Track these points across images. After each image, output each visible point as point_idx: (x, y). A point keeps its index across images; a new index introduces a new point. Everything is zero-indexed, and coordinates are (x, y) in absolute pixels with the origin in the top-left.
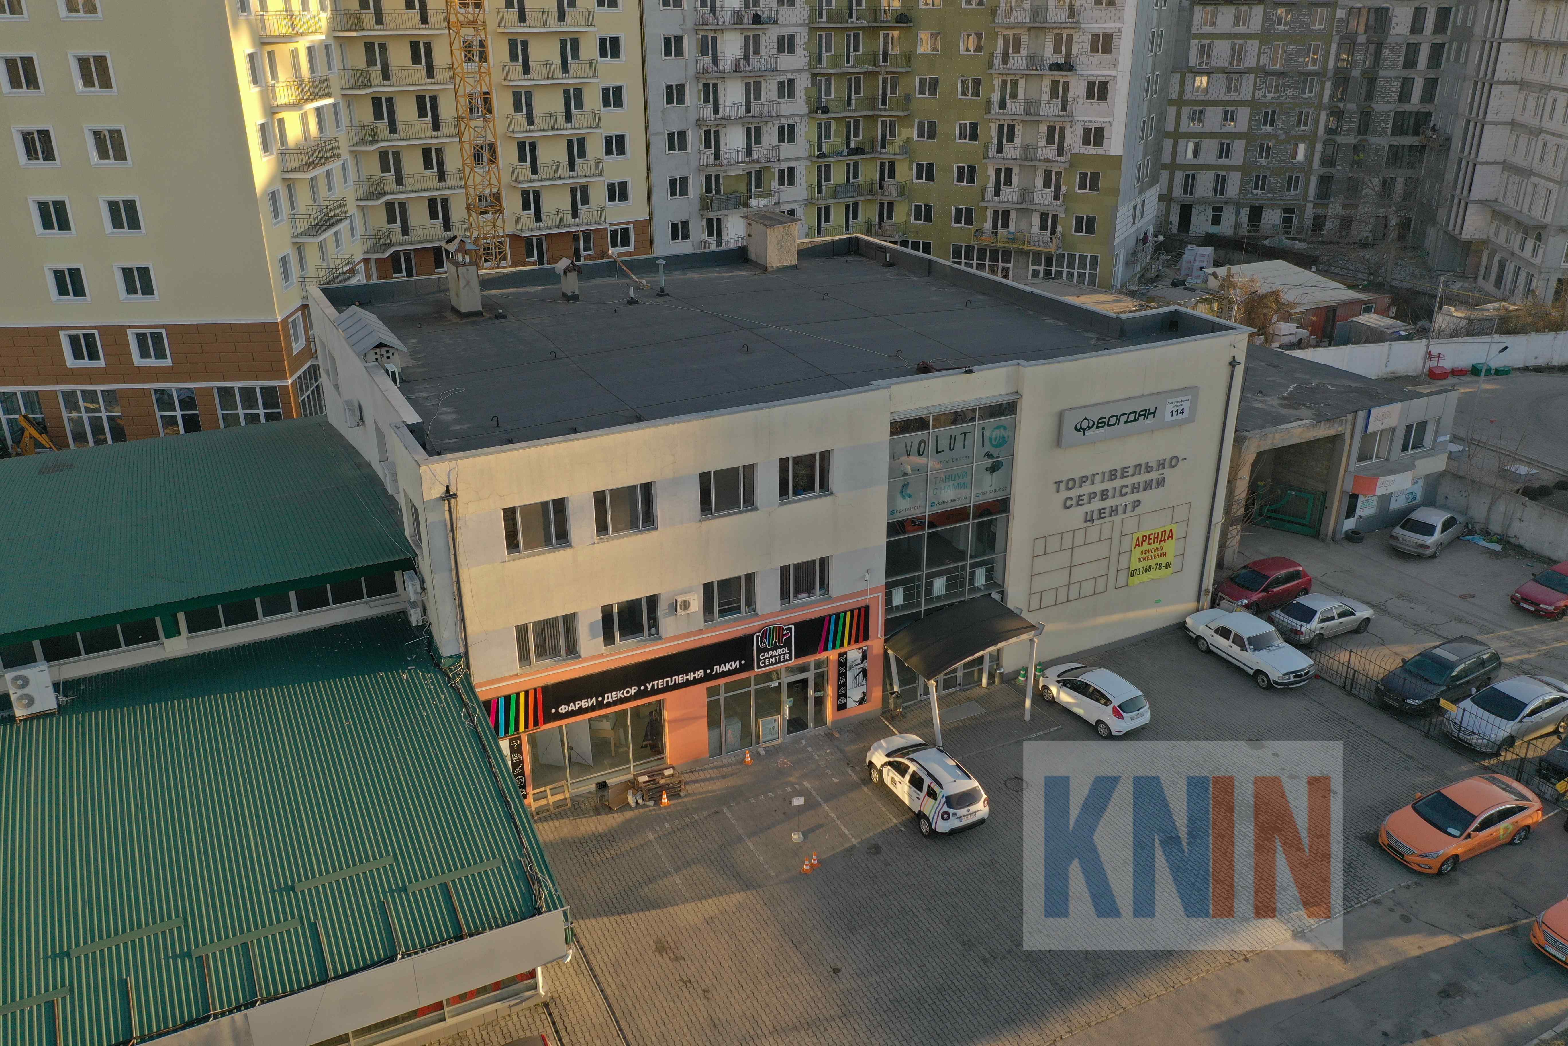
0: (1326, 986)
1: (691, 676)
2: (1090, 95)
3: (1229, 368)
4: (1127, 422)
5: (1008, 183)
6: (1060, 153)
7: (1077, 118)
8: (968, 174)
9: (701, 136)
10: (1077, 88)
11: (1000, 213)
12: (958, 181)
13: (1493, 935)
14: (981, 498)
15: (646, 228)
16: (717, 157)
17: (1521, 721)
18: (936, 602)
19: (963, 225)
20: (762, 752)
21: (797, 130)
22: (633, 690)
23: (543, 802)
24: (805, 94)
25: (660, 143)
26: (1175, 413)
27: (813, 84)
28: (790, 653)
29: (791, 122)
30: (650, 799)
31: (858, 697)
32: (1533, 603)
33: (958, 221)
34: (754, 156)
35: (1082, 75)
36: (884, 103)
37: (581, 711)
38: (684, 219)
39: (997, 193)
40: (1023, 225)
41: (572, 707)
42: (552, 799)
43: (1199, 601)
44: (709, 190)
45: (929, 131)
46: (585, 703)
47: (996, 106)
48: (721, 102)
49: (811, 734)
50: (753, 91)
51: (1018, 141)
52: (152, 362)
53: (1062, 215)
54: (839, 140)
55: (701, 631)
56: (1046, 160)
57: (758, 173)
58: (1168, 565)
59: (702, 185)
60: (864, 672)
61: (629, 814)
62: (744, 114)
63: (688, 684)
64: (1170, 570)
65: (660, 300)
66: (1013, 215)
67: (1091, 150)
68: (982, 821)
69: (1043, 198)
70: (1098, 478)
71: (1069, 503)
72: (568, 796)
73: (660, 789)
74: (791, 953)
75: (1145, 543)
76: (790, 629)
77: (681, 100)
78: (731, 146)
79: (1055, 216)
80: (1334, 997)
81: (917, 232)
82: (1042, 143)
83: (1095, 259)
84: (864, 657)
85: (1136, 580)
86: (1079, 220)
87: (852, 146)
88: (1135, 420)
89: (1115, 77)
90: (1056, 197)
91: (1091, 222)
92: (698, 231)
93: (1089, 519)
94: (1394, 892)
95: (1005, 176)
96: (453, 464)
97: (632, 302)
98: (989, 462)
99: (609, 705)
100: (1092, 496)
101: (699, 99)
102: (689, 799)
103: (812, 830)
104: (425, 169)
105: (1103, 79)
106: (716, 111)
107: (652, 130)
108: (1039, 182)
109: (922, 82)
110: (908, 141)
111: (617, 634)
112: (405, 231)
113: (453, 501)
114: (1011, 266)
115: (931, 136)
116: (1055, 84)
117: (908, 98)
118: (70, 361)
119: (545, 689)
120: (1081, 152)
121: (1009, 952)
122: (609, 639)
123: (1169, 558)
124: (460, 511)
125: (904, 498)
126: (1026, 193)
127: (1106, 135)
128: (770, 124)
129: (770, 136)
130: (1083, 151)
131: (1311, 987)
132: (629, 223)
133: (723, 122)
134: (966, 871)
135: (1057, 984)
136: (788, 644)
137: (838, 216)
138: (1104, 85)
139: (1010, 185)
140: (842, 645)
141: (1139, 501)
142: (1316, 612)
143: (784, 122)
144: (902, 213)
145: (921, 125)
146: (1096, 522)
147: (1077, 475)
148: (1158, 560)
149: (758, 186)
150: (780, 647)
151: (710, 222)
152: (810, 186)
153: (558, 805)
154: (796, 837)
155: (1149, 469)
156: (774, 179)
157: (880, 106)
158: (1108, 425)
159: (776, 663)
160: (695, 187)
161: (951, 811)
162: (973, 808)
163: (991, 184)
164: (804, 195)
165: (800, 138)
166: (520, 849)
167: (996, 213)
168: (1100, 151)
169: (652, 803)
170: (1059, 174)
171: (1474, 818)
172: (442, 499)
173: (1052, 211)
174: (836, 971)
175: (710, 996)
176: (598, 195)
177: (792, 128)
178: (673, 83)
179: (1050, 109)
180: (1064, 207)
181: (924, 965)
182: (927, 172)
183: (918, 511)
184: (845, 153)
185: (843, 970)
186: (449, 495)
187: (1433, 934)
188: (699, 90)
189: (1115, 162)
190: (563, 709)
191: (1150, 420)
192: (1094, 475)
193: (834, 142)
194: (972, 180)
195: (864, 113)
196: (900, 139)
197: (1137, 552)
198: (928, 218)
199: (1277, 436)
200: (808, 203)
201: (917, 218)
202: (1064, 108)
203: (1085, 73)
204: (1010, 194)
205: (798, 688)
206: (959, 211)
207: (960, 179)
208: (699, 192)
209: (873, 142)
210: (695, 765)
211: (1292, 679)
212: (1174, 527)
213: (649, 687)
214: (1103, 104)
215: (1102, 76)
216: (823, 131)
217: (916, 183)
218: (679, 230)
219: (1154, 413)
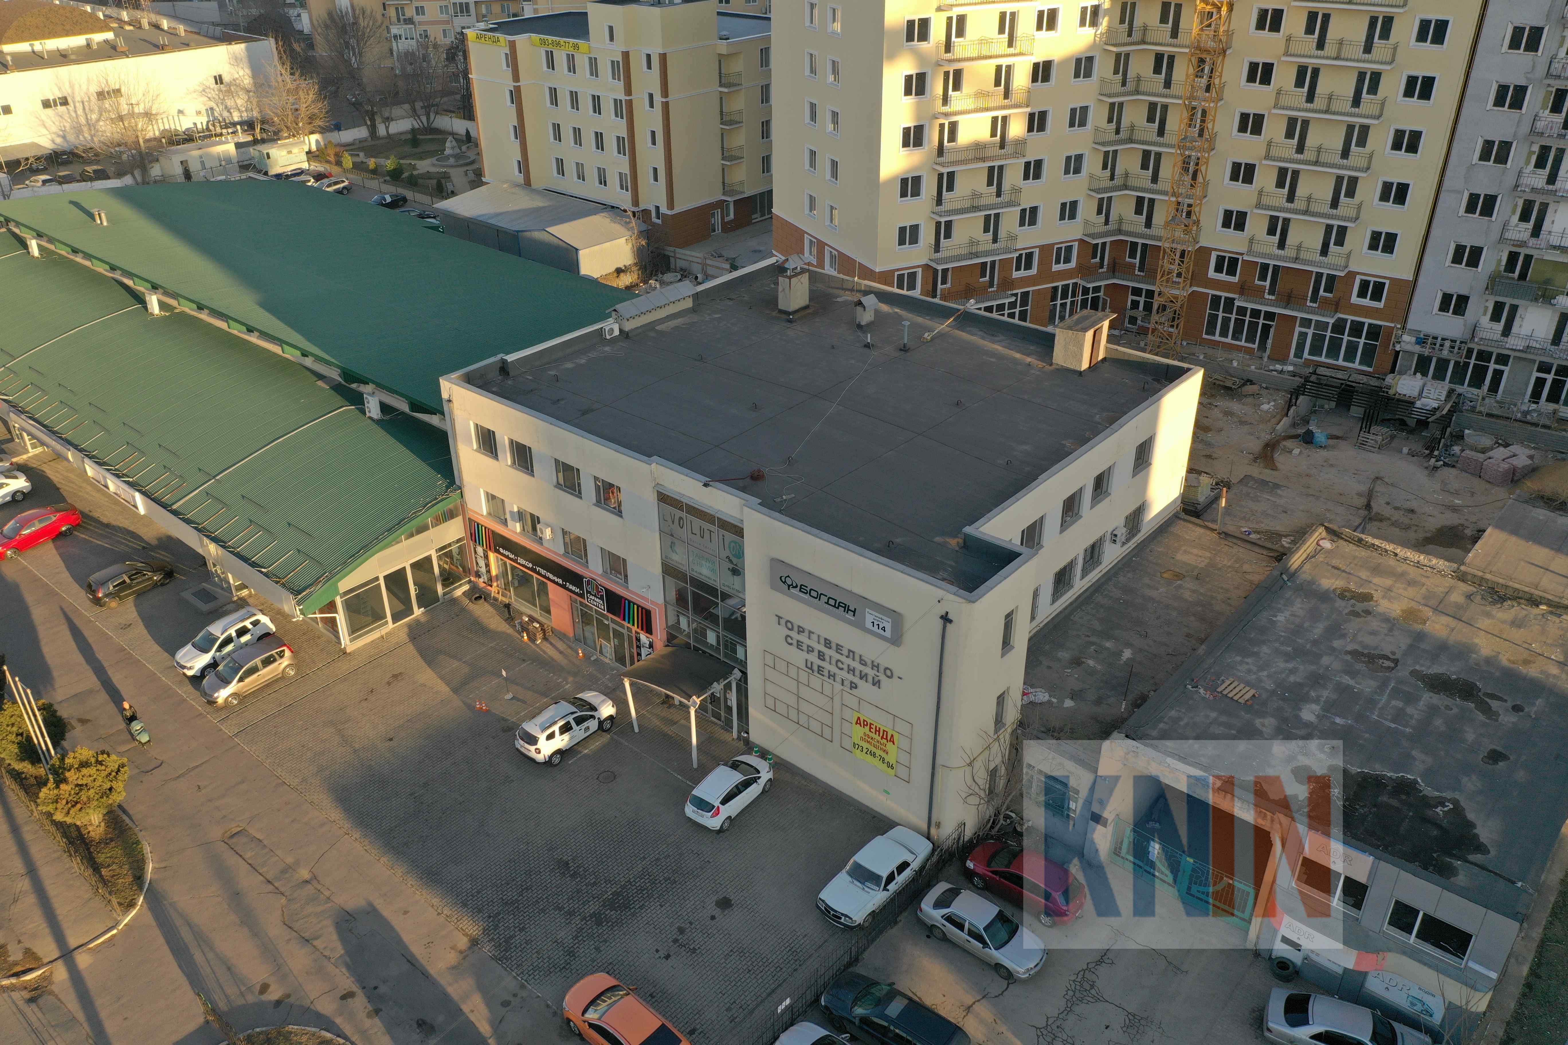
1: (557, 580)
3: (941, 621)
4: (828, 603)
9: (1516, 205)
15: (1405, 288)
16: (1535, 234)
22: (530, 565)
25: (1455, 203)
26: (876, 626)
28: (604, 607)
37: (508, 557)
38: (1463, 292)
41: (505, 552)
43: (929, 827)
44: (1511, 269)
46: (511, 555)
48: (1562, 172)
55: (559, 555)
58: (890, 765)
59: (1501, 261)
61: (510, 631)
63: (554, 582)
64: (894, 772)
70: (814, 637)
71: (789, 640)
74: (402, 721)
75: (867, 729)
76: (602, 589)
77: (1502, 160)
78: (1557, 228)
84: (651, 646)
85: (860, 755)
88: (834, 606)
92: (1479, 311)
93: (809, 667)
97: (866, 345)
98: (729, 565)
99: (520, 564)
100: (810, 649)
101: (1528, 162)
104: (1181, 173)
106: (1552, 180)
107: (1447, 185)
112: (1149, 224)
113: (452, 404)
119: (497, 534)
122: (522, 526)
123: (892, 760)
124: (455, 411)
125: (672, 552)
132: (1385, 278)
140: (634, 625)
141: (856, 685)
146: (816, 674)
147: (793, 621)
148: (881, 753)
150: (599, 598)
151: (1499, 306)
155: (863, 662)
158: (810, 595)
159: (597, 607)
160: (1491, 262)
174: (391, 740)
176: (1358, 240)
183: (683, 568)
186: (450, 400)
188: (1531, 153)
190: (502, 550)
191: (849, 616)
192: (810, 632)
197: (861, 731)
208: (1494, 269)
210: (563, 636)
212: (897, 736)
213: (537, 569)
218: (1453, 303)
219: (854, 613)
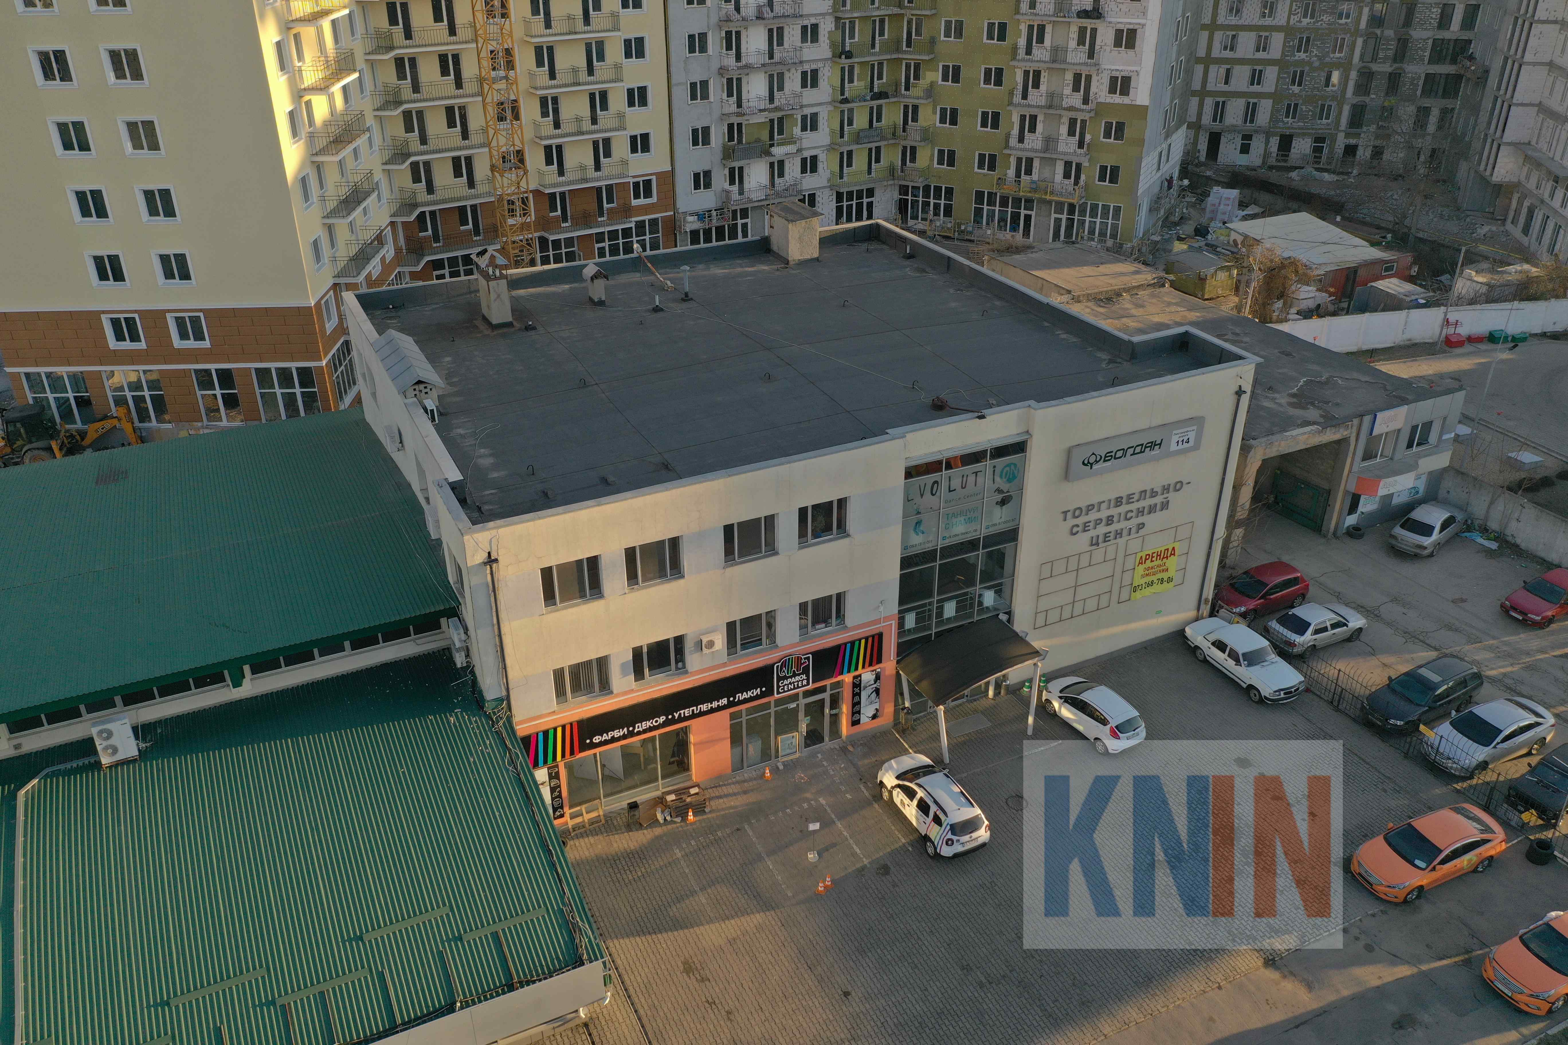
0: (1290, 1015)
1: (715, 704)
2: (1118, 43)
3: (1236, 397)
4: (1134, 454)
5: (1033, 129)
6: (1086, 101)
7: (1103, 67)
8: (992, 120)
9: (723, 84)
10: (1105, 36)
11: (1024, 160)
12: (982, 126)
13: (1447, 966)
14: (991, 529)
15: (668, 179)
16: (739, 105)
17: (1495, 747)
18: (946, 624)
19: (985, 171)
20: (781, 767)
21: (820, 74)
22: (662, 719)
23: (578, 820)
24: (829, 38)
25: (682, 94)
26: (1180, 443)
27: (837, 28)
28: (808, 680)
29: (814, 67)
30: (677, 816)
31: (871, 713)
32: (1521, 613)
33: (981, 166)
34: (777, 103)
35: (1110, 23)
36: (909, 45)
37: (613, 740)
38: (706, 168)
39: (1021, 139)
40: (1047, 174)
41: (605, 737)
42: (587, 817)
43: (1198, 610)
44: (731, 138)
45: (954, 74)
46: (617, 733)
47: (1022, 52)
48: (743, 50)
49: (827, 747)
50: (776, 36)
51: (1043, 87)
52: (191, 344)
53: (1086, 164)
54: (862, 83)
55: (724, 665)
56: (1071, 109)
57: (781, 120)
58: (1170, 580)
59: (724, 133)
60: (877, 691)
61: (658, 831)
62: (767, 61)
63: (712, 711)
64: (1171, 584)
65: (685, 305)
66: (1036, 164)
67: (1117, 99)
68: (983, 845)
69: (1067, 145)
70: (1104, 506)
71: (1075, 530)
72: (601, 813)
73: (688, 806)
74: (806, 976)
75: (1148, 562)
76: (808, 658)
77: (703, 49)
78: (752, 95)
79: (1079, 166)
80: (1297, 1027)
81: (940, 177)
82: (1068, 90)
83: (1117, 210)
84: (878, 678)
85: (1138, 595)
86: (1103, 169)
87: (876, 90)
88: (1141, 452)
89: (1143, 25)
90: (1081, 145)
91: (1115, 170)
92: (720, 180)
93: (1094, 542)
94: (1360, 920)
95: (1030, 123)
96: (494, 532)
97: (657, 310)
98: (999, 497)
99: (639, 733)
100: (1098, 522)
101: (722, 47)
102: (714, 815)
103: (826, 849)
104: (449, 128)
105: (1131, 27)
106: (738, 58)
107: (674, 81)
108: (1064, 129)
109: (948, 24)
110: (932, 84)
111: (646, 671)
112: (430, 189)
113: (494, 565)
114: (1033, 213)
115: (956, 79)
116: (1082, 31)
117: (933, 41)
118: (112, 343)
119: (580, 723)
120: (1107, 101)
121: (1004, 977)
122: (639, 674)
123: (1171, 573)
124: (501, 573)
125: (917, 534)
126: (1050, 142)
127: (1133, 84)
128: (793, 70)
129: (793, 82)
130: (1109, 100)
131: (1277, 1017)
132: (651, 174)
133: (746, 71)
134: (967, 893)
135: (1046, 1010)
136: (806, 671)
137: (860, 161)
138: (1132, 33)
139: (1035, 132)
140: (856, 669)
141: (1143, 524)
142: (1310, 624)
143: (807, 67)
144: (926, 157)
145: (946, 68)
146: (1100, 545)
147: (1083, 504)
148: (1160, 576)
149: (781, 132)
150: (799, 675)
151: (732, 171)
152: (832, 132)
153: (592, 822)
154: (812, 856)
155: (1154, 494)
156: (797, 126)
157: (904, 48)
158: (1115, 458)
159: (795, 688)
160: (718, 136)
161: (955, 838)
162: (974, 835)
163: (1015, 131)
164: (827, 141)
165: (823, 82)
166: (562, 898)
167: (1019, 160)
168: (1126, 100)
169: (678, 820)
170: (1084, 122)
171: (1440, 851)
172: (485, 564)
173: (1075, 160)
174: (846, 994)
175: (732, 1017)
176: (621, 147)
177: (815, 72)
178: (696, 31)
179: (1077, 56)
180: (1088, 157)
181: (926, 989)
182: (951, 116)
183: (930, 545)
184: (868, 98)
185: (853, 994)
186: (491, 561)
187: (1393, 964)
188: (721, 38)
189: (1141, 112)
190: (597, 739)
191: (1156, 451)
192: (1100, 503)
193: (858, 85)
194: (995, 125)
195: (889, 57)
196: (924, 82)
197: (1140, 570)
198: (951, 163)
199: (1283, 443)
200: (831, 148)
201: (940, 162)
202: (1091, 54)
203: (1112, 20)
204: (1034, 141)
205: (815, 710)
206: (982, 157)
207: (984, 124)
208: (720, 142)
209: (897, 84)
210: (719, 781)
211: (1282, 696)
212: (1176, 545)
213: (676, 715)
214: (1131, 52)
215: (1130, 24)
216: (847, 75)
217: (939, 127)
218: (702, 180)
219: (1160, 444)
